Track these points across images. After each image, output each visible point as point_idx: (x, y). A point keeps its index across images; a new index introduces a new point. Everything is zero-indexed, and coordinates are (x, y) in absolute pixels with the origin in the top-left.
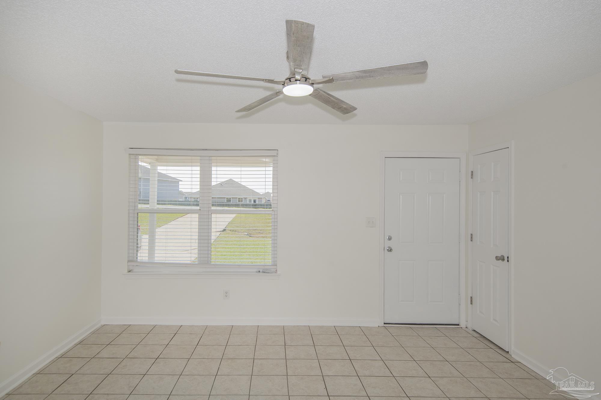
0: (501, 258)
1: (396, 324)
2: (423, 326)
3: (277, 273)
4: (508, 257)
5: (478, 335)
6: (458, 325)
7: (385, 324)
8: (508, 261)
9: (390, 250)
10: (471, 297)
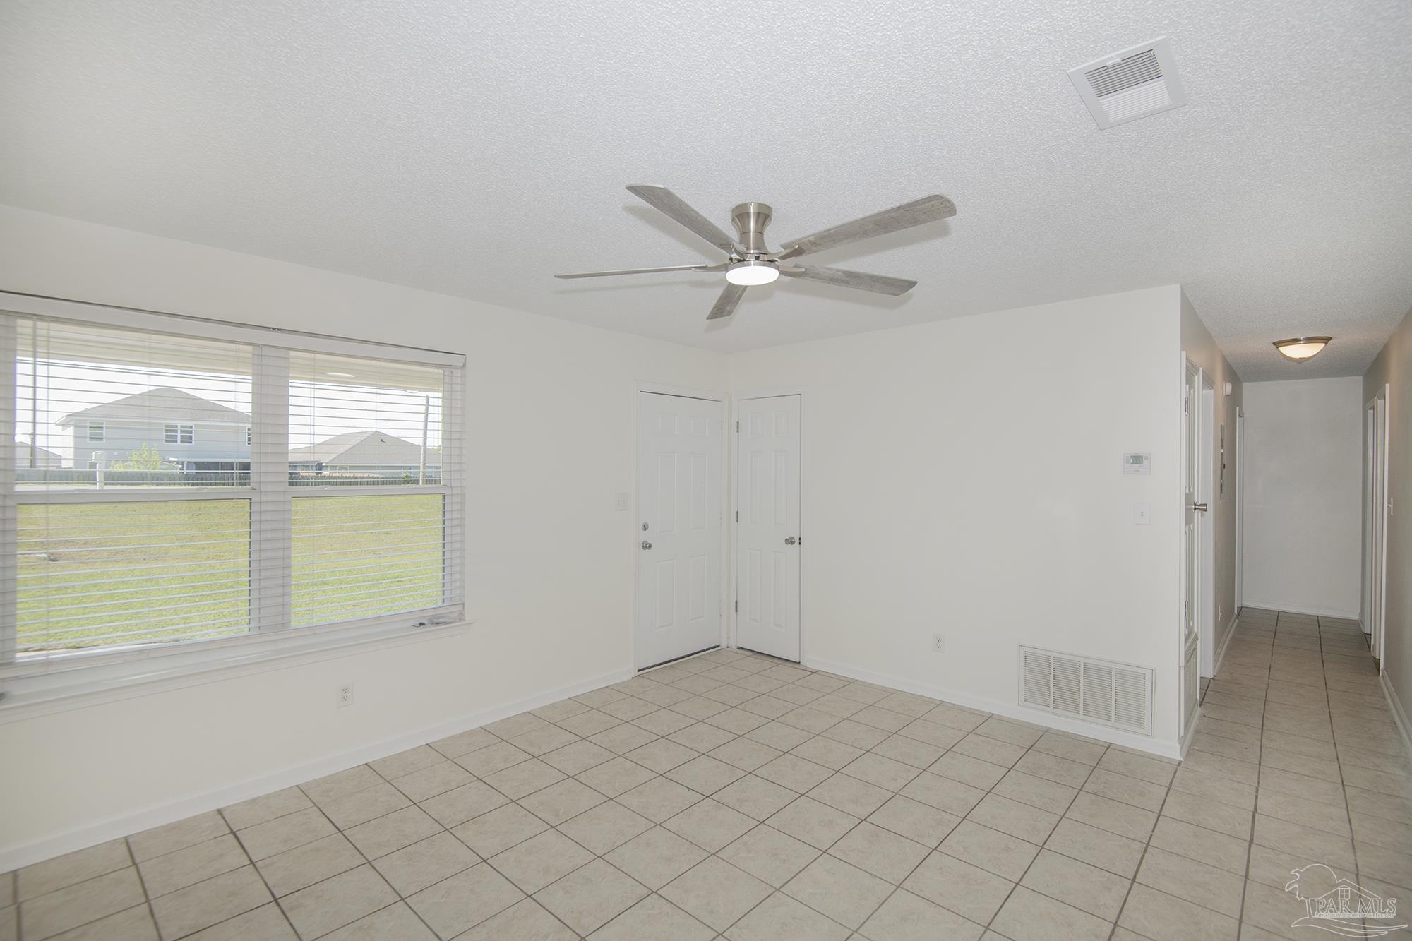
0: (790, 541)
1: (652, 667)
2: (684, 659)
3: (464, 620)
4: (800, 539)
5: (751, 653)
6: (719, 646)
7: (639, 671)
8: (800, 543)
9: (646, 546)
10: (736, 602)
